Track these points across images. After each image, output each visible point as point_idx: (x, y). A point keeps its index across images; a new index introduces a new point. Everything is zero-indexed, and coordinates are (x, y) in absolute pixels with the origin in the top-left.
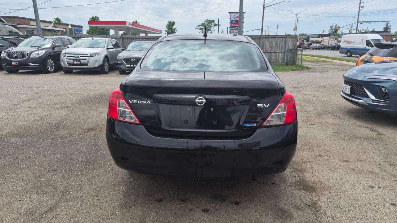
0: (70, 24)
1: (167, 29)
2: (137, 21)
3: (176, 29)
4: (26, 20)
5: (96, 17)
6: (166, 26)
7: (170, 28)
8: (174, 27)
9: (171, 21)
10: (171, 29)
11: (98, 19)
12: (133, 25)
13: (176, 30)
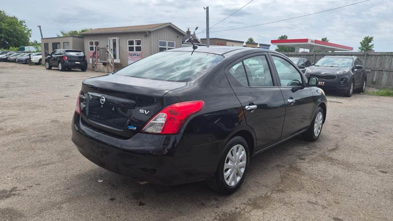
0: (259, 43)
1: (361, 46)
2: (326, 39)
3: (373, 45)
4: (224, 41)
5: (285, 36)
6: (361, 43)
7: (365, 45)
8: (370, 44)
9: (368, 37)
10: (367, 46)
11: (287, 37)
12: (315, 43)
13: (373, 47)
